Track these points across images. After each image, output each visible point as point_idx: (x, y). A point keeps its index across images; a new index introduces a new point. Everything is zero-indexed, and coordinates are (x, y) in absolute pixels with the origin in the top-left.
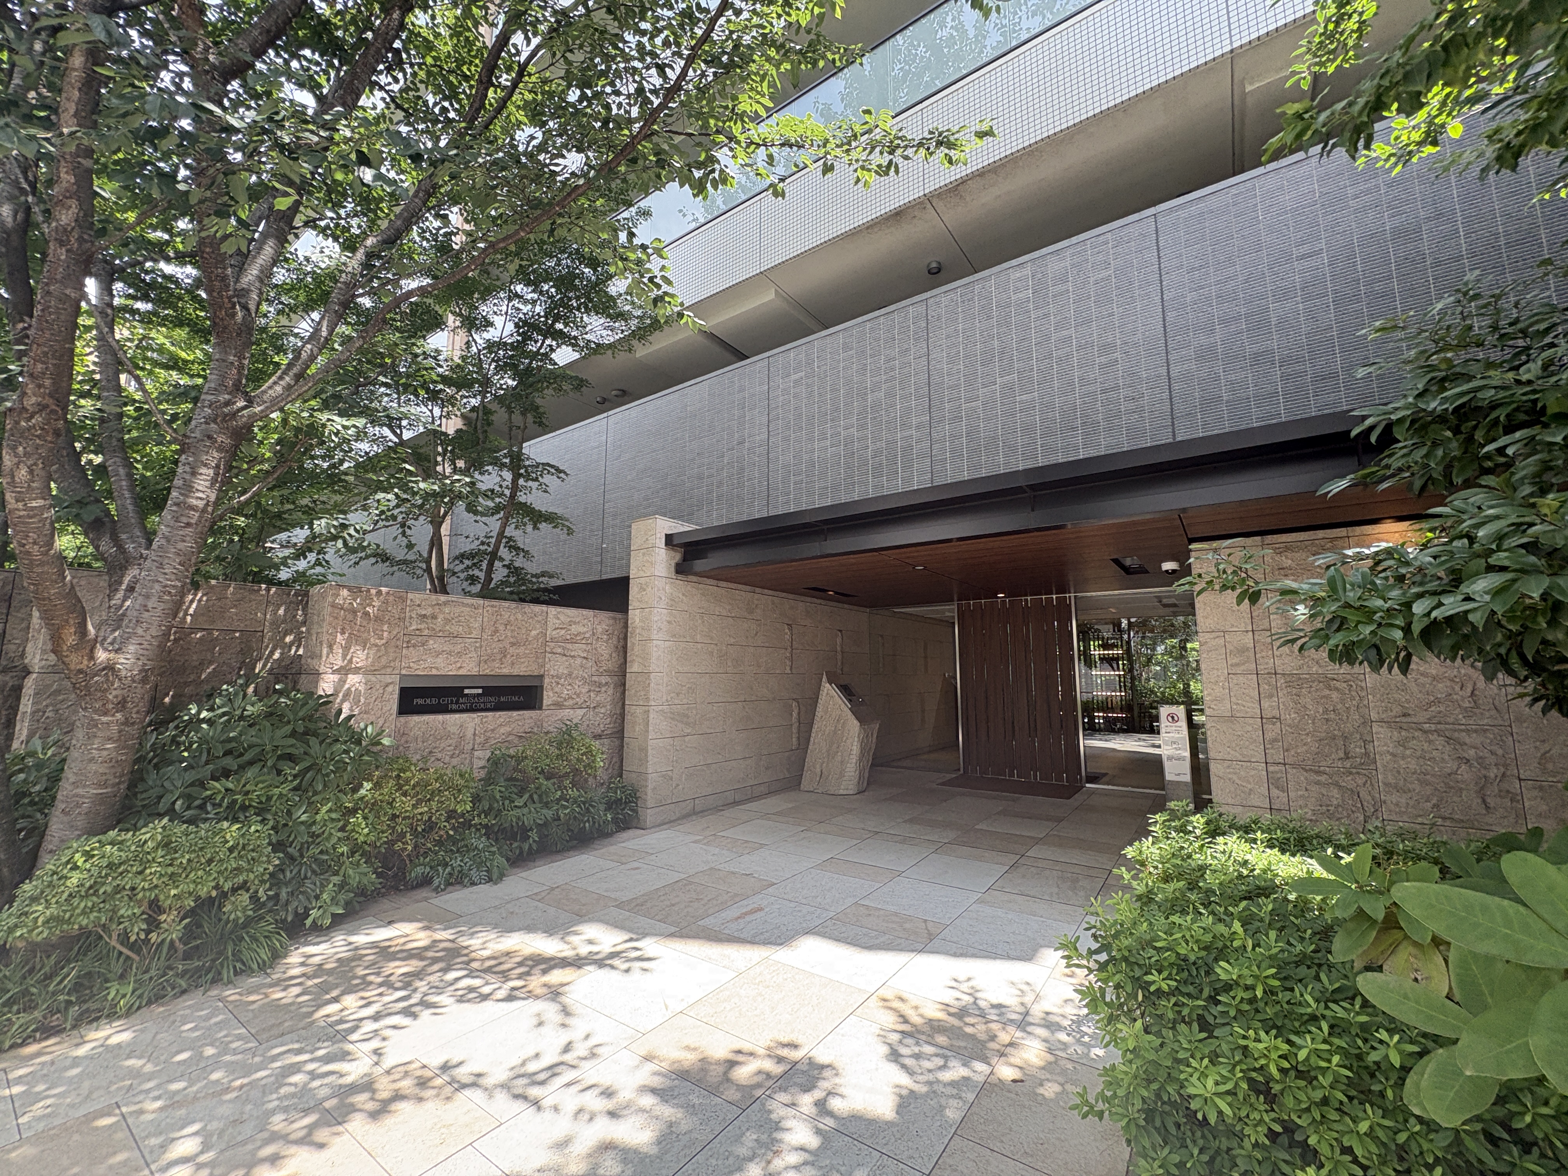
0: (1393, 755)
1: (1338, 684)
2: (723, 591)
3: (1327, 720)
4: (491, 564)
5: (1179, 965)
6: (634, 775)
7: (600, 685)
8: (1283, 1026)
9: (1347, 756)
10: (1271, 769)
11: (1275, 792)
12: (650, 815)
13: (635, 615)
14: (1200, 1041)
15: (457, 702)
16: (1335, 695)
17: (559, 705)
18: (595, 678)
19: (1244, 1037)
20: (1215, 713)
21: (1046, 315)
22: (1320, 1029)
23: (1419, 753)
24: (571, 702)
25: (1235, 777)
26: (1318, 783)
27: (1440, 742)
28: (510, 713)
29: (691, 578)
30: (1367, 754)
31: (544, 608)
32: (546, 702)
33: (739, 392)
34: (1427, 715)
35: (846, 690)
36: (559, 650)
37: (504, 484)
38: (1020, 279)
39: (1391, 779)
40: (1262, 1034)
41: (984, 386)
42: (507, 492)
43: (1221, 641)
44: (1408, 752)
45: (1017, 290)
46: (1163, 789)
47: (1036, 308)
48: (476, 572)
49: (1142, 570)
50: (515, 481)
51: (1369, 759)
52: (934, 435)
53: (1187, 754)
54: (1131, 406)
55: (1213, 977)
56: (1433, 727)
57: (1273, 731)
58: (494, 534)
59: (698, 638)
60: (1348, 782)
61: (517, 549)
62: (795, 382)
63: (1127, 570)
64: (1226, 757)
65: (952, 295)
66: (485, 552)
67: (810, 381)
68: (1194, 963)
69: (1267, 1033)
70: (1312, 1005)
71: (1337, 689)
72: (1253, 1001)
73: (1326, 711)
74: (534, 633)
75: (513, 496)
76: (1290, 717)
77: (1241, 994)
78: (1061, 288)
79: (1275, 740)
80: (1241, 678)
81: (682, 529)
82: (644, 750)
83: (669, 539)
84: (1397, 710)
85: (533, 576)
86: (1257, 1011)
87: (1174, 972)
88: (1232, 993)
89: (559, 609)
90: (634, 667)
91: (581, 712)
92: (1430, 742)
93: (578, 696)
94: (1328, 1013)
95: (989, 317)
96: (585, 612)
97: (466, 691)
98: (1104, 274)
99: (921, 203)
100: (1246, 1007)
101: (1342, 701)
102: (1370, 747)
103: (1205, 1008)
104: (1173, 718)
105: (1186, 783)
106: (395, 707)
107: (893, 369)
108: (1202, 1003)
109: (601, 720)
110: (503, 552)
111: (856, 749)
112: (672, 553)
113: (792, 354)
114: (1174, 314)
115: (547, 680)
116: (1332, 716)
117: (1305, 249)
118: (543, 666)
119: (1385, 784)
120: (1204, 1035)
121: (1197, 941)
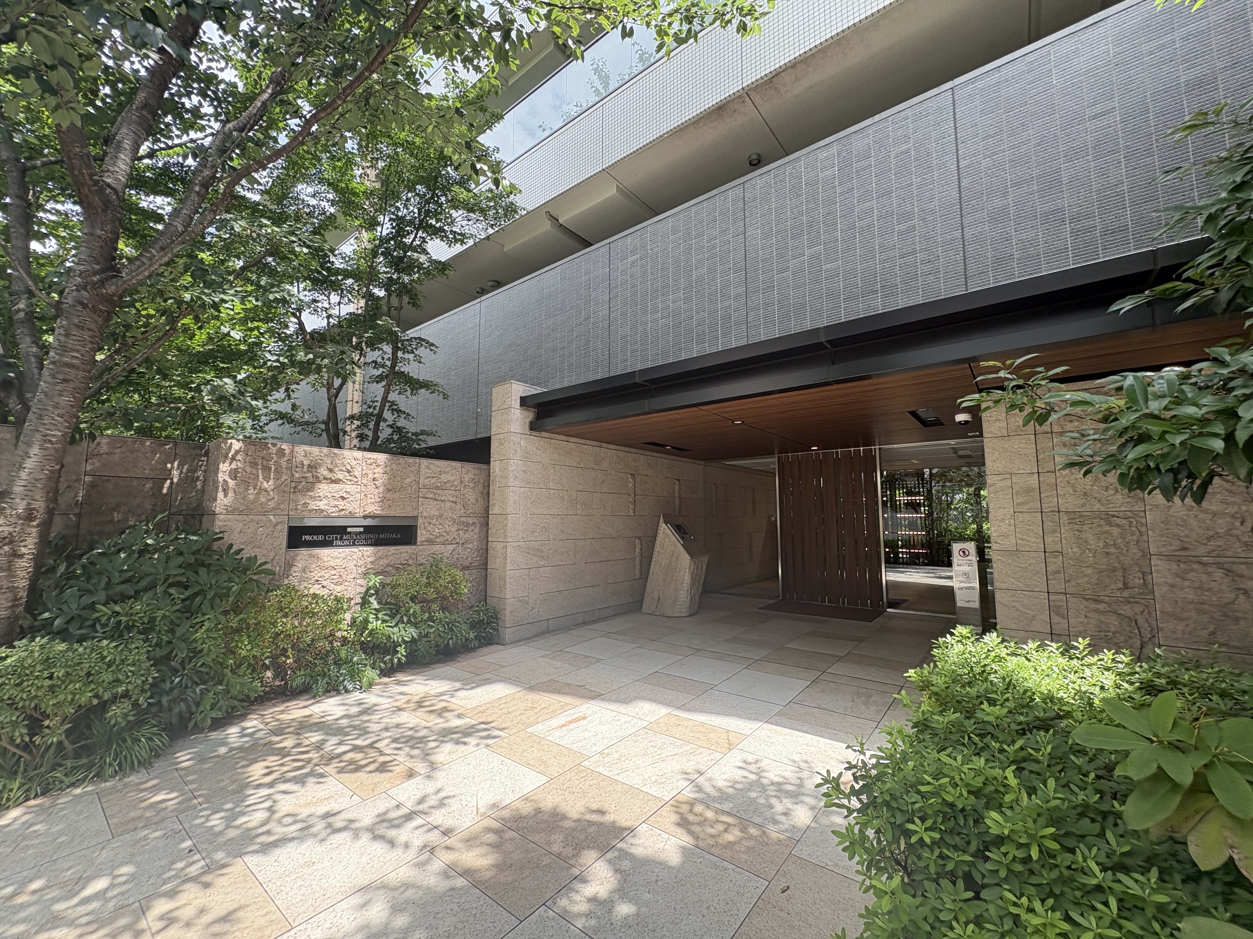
0: (1172, 586)
1: (1118, 521)
2: (572, 445)
3: (1108, 554)
4: (377, 425)
5: (945, 814)
6: (495, 600)
7: (468, 525)
8: (1062, 894)
9: (1126, 586)
10: (1052, 598)
11: (1056, 619)
12: (508, 634)
13: (495, 465)
14: (965, 901)
15: (341, 539)
16: (1115, 531)
17: (431, 542)
18: (462, 519)
19: (1015, 904)
20: (1001, 548)
21: (851, 190)
22: (1106, 904)
23: (1197, 585)
24: (441, 540)
25: (1017, 605)
26: (1096, 611)
27: (1218, 574)
28: (388, 548)
29: (544, 434)
30: (1145, 584)
31: (417, 460)
32: (420, 538)
33: (586, 275)
34: (1208, 548)
35: (680, 529)
36: (431, 496)
37: (386, 357)
38: (827, 158)
39: (1169, 608)
40: (1037, 905)
41: (794, 258)
42: (389, 363)
43: (1009, 482)
44: (1187, 583)
45: (824, 169)
46: (954, 614)
47: (841, 184)
48: (366, 431)
49: (938, 423)
50: (394, 353)
51: (1147, 588)
52: (750, 304)
53: (977, 585)
54: (927, 268)
55: (982, 828)
56: (1211, 560)
57: (1055, 564)
58: (379, 399)
59: (551, 485)
60: (1126, 610)
61: (399, 411)
62: (632, 263)
63: (924, 423)
64: (1011, 587)
65: (766, 178)
66: (372, 414)
67: (644, 262)
68: (963, 810)
69: (1043, 901)
70: (1099, 877)
71: (1117, 525)
72: (1027, 860)
73: (1106, 545)
74: (407, 481)
75: (393, 366)
76: (1073, 550)
77: (1014, 852)
78: (865, 163)
79: (1058, 572)
80: (1026, 515)
81: (535, 392)
82: (502, 579)
83: (524, 402)
84: (1176, 544)
85: (413, 434)
86: (1032, 872)
87: (940, 820)
88: (1003, 849)
89: (430, 461)
90: (495, 510)
91: (451, 547)
92: (1208, 574)
93: (448, 533)
94: (1117, 887)
95: (798, 196)
96: (454, 464)
97: (349, 530)
98: (904, 147)
99: (740, 97)
100: (1018, 868)
101: (1123, 537)
102: (1149, 578)
103: (971, 864)
104: (964, 553)
105: (974, 609)
106: (285, 543)
107: (714, 248)
108: (968, 858)
109: (468, 554)
110: (387, 414)
111: (687, 579)
112: (527, 413)
113: (629, 239)
114: (969, 180)
115: (420, 521)
116: (1112, 550)
117: (1098, 109)
118: (416, 508)
119: (1162, 612)
120: (970, 894)
121: (967, 785)
